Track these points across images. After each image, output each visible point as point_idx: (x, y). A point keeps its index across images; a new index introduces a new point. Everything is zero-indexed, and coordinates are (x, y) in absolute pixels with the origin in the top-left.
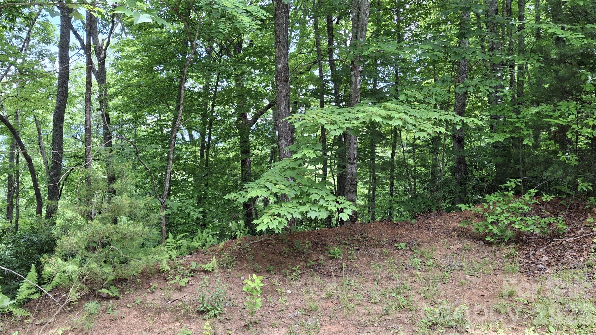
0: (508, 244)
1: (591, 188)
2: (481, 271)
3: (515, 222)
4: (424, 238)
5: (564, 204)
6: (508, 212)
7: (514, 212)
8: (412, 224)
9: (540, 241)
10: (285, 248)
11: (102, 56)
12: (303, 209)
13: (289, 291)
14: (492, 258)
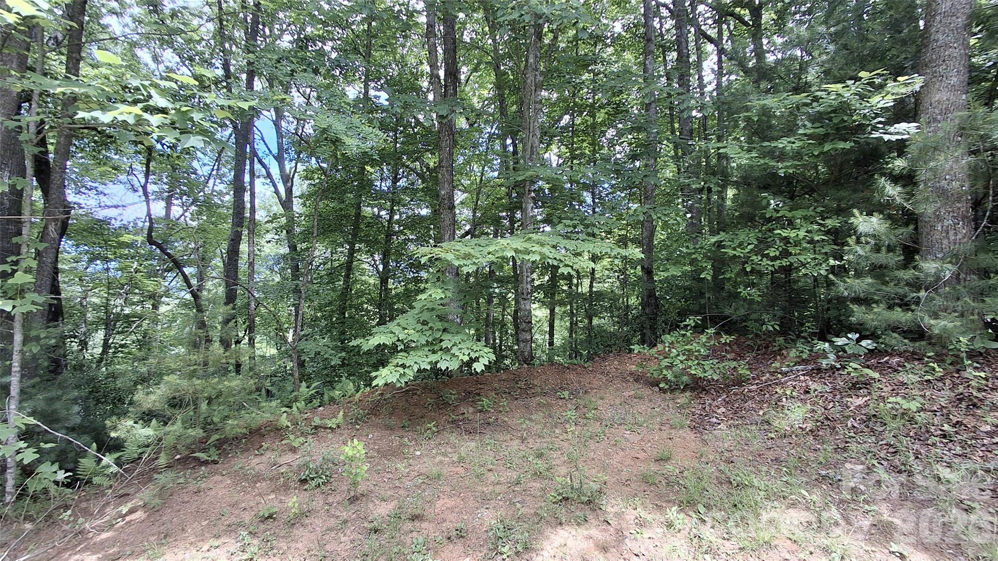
0: (683, 391)
1: (777, 328)
2: (645, 425)
3: (690, 367)
4: (596, 383)
5: (752, 344)
6: (684, 355)
7: (689, 354)
8: (585, 368)
9: (721, 388)
10: (429, 399)
11: (289, 184)
12: (433, 358)
13: (418, 453)
14: (664, 409)
